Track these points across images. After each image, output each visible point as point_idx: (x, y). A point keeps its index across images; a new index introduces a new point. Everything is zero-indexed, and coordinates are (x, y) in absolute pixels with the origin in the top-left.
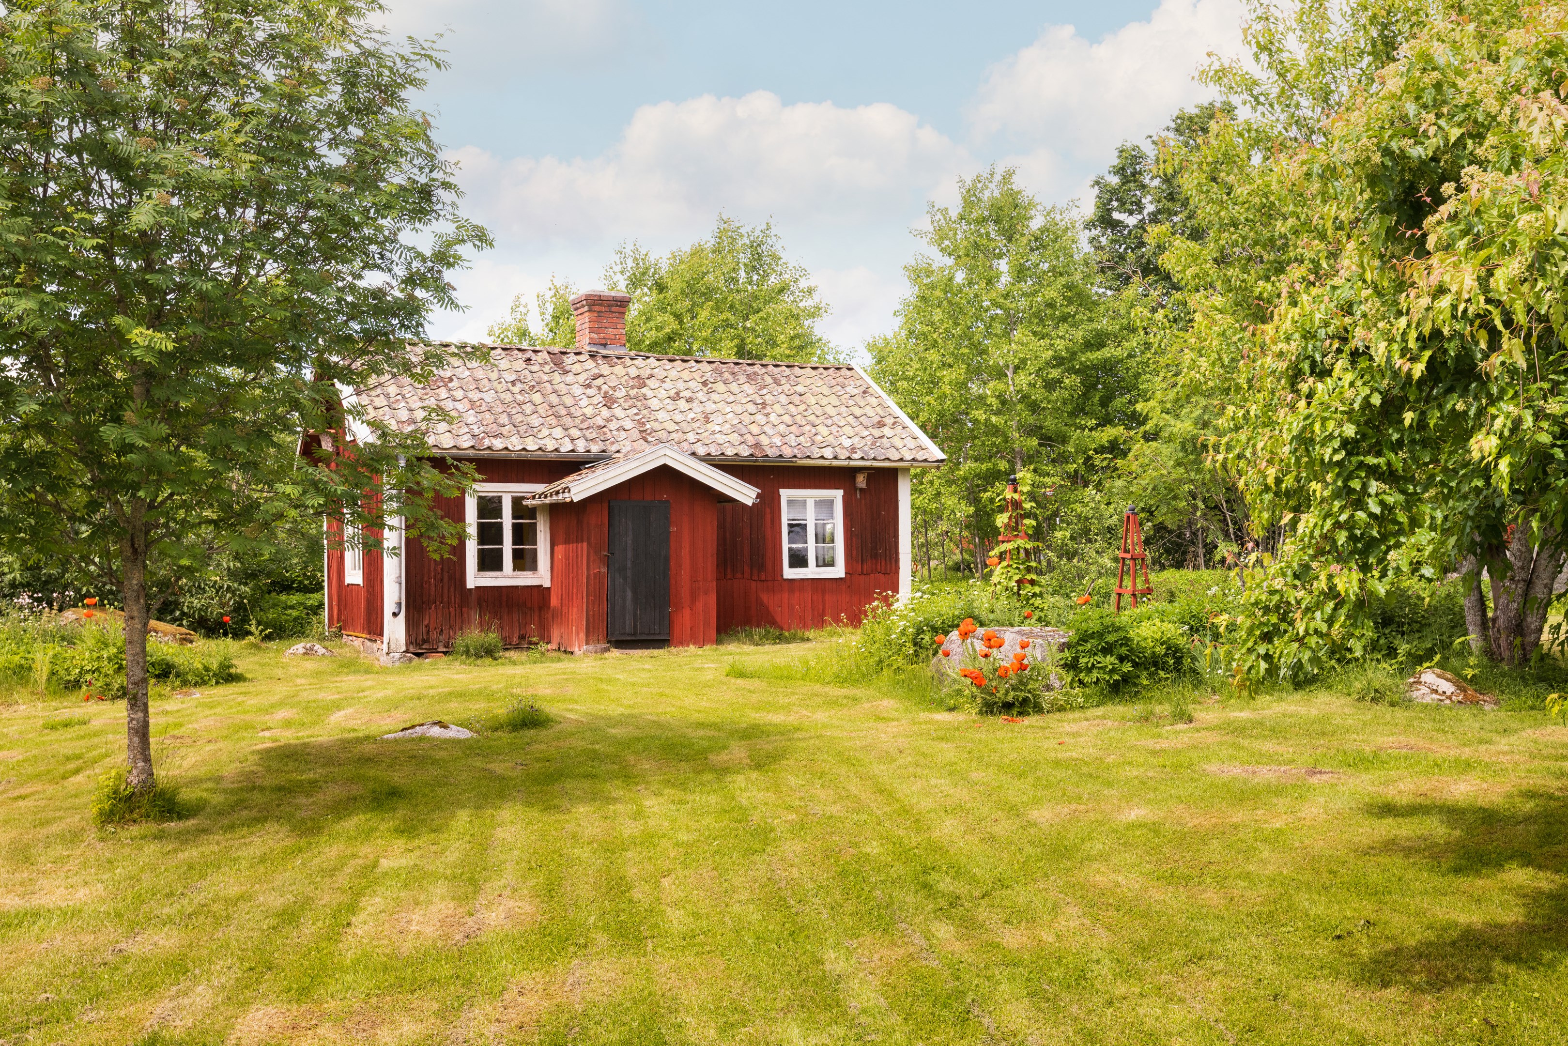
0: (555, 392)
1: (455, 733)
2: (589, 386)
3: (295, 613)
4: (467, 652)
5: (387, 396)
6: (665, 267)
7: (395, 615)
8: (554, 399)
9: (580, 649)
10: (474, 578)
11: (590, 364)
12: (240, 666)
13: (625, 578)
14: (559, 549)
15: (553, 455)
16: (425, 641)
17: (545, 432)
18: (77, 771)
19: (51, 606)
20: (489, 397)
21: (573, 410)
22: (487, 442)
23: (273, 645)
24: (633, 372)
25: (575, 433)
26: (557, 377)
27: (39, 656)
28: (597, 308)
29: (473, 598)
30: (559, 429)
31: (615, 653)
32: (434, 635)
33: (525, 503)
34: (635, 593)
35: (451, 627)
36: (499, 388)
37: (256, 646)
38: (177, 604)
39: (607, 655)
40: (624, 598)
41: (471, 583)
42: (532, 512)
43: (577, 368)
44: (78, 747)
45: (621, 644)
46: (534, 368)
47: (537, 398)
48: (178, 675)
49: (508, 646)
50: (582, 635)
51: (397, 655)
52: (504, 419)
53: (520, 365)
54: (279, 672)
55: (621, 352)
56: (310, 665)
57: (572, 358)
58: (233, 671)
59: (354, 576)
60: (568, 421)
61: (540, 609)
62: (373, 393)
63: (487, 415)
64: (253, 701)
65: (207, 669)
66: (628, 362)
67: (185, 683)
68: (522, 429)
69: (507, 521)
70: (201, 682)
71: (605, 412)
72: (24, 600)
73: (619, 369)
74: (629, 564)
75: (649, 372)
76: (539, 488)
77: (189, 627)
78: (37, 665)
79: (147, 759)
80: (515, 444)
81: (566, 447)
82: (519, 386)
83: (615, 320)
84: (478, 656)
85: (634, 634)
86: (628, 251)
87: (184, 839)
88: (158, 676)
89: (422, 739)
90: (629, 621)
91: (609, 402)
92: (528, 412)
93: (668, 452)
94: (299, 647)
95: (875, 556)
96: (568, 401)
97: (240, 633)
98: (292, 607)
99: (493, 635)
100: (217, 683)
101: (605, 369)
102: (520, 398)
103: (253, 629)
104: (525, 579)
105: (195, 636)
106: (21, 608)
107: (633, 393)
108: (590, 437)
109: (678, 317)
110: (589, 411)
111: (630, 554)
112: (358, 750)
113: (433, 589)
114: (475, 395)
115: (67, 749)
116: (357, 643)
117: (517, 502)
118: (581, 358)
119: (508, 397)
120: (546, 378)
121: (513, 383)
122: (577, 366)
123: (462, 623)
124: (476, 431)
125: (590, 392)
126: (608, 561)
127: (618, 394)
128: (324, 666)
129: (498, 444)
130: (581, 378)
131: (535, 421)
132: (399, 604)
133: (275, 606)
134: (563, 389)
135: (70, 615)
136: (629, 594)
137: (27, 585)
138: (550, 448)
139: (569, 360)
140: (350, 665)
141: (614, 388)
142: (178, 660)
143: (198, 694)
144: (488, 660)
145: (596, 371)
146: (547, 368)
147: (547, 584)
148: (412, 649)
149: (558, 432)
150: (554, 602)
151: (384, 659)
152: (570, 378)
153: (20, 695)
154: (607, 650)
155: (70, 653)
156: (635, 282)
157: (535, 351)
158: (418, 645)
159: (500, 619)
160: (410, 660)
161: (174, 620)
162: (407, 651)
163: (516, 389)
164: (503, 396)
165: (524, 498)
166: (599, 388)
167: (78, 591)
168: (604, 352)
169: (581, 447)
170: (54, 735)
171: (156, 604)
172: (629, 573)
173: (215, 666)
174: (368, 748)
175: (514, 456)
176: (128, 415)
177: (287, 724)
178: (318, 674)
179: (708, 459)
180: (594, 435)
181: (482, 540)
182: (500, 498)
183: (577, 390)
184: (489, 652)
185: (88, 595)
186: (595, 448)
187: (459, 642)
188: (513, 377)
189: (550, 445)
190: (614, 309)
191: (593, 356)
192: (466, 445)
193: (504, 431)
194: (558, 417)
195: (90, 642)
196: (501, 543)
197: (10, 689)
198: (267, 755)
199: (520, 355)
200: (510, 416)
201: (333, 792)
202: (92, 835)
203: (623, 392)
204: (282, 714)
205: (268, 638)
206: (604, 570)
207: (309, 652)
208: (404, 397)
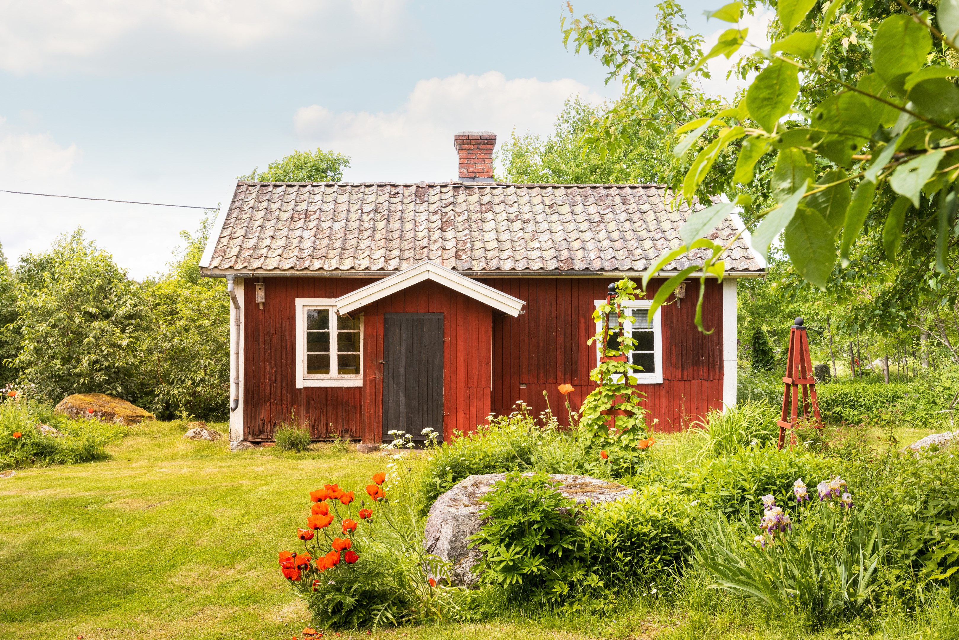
0: (402, 219)
2: (436, 213)
7: (232, 409)
8: (397, 225)
10: (303, 380)
11: (449, 196)
13: (399, 384)
16: (261, 432)
17: (367, 253)
21: (408, 234)
22: (307, 264)
28: (466, 147)
29: (303, 398)
30: (383, 251)
32: (268, 428)
34: (407, 396)
35: (284, 421)
36: (354, 217)
40: (398, 402)
41: (300, 384)
43: (436, 198)
47: (382, 224)
49: (315, 439)
51: (236, 443)
53: (385, 198)
60: (396, 243)
61: (353, 407)
68: (349, 252)
69: (333, 330)
71: (437, 235)
73: (474, 198)
74: (403, 372)
75: (501, 199)
80: (332, 265)
81: (378, 266)
82: (372, 215)
83: (483, 156)
86: (572, 103)
90: (402, 423)
91: (446, 225)
93: (430, 268)
94: (192, 431)
95: (696, 363)
99: (304, 430)
100: (77, 462)
101: (461, 198)
104: (348, 381)
107: (475, 217)
110: (422, 234)
111: (403, 362)
113: (268, 387)
119: (355, 225)
120: (401, 208)
121: (369, 213)
125: (434, 218)
126: (384, 369)
127: (460, 219)
129: (317, 265)
130: (433, 207)
132: (237, 401)
136: (402, 398)
144: (293, 453)
146: (407, 200)
147: (360, 386)
148: (250, 438)
149: (380, 253)
151: (229, 445)
158: (254, 435)
160: (247, 447)
162: (245, 440)
163: (368, 218)
164: (352, 224)
166: (445, 214)
169: (392, 265)
172: (402, 379)
175: (326, 274)
179: (469, 273)
181: (311, 347)
182: (328, 311)
183: (423, 217)
188: (371, 208)
190: (481, 146)
191: (456, 188)
192: (287, 267)
196: (328, 349)
199: (391, 189)
203: (465, 218)
206: (379, 376)
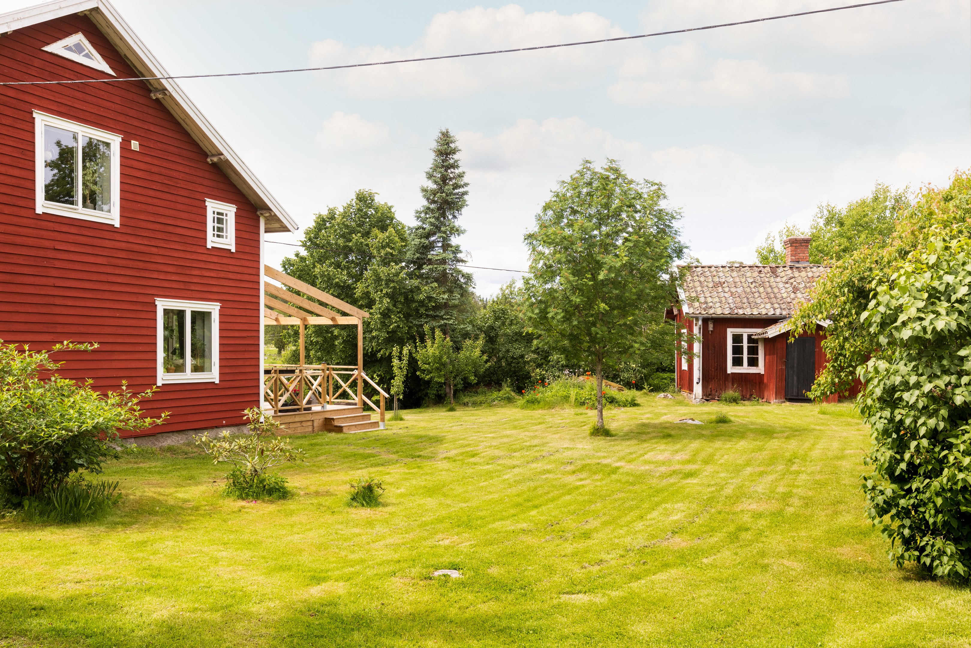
0: (770, 286)
1: (697, 422)
2: (787, 283)
3: (666, 381)
4: (726, 400)
5: (696, 292)
6: (844, 213)
7: (697, 383)
8: (769, 290)
9: (773, 401)
10: (731, 369)
11: (790, 272)
12: (638, 401)
13: (793, 371)
14: (767, 357)
15: (764, 316)
16: (710, 395)
17: (763, 306)
18: (584, 425)
19: (575, 374)
20: (740, 290)
21: (777, 295)
22: (736, 311)
23: (653, 394)
24: (810, 274)
25: (776, 306)
26: (772, 279)
27: (572, 392)
28: (794, 245)
29: (730, 378)
30: (769, 304)
31: (788, 403)
32: (713, 392)
33: (753, 337)
34: (798, 378)
35: (721, 390)
36: (745, 286)
37: (645, 393)
38: (619, 376)
39: (783, 404)
40: (793, 380)
41: (729, 371)
42: (756, 341)
43: (783, 274)
44: (585, 420)
45: (791, 400)
46: (762, 275)
47: (761, 290)
48: (617, 402)
49: (744, 398)
50: (774, 395)
51: (699, 400)
52: (745, 300)
53: (756, 274)
54: (653, 404)
55: (806, 264)
56: (665, 402)
57: (781, 269)
58: (636, 402)
59: (685, 367)
60: (774, 300)
61: (760, 383)
62: (691, 291)
63: (738, 299)
64: (640, 412)
65: (627, 401)
66: (809, 269)
67: (619, 405)
68: (752, 305)
69: (745, 344)
70: (625, 406)
71: (793, 296)
72: (567, 372)
73: (803, 274)
74: (795, 365)
75: (818, 274)
76: (759, 330)
77: (623, 385)
78: (571, 396)
79: (602, 419)
80: (748, 312)
81: (771, 312)
82: (754, 284)
83: (805, 249)
84: (730, 402)
85: (798, 396)
87: (610, 441)
88: (610, 402)
89: (686, 423)
90: (795, 390)
91: (795, 290)
92: (756, 296)
94: (662, 395)
96: (776, 290)
97: (639, 387)
98: (665, 379)
99: (737, 394)
100: (630, 406)
101: (796, 274)
102: (753, 290)
103: (646, 387)
104: (753, 370)
105: (625, 389)
106: (566, 375)
107: (808, 285)
108: (783, 307)
109: (849, 239)
110: (785, 295)
111: (796, 361)
112: (663, 426)
113: (713, 372)
114: (733, 290)
115: (582, 420)
116: (685, 394)
117: (749, 337)
118: (785, 269)
119: (748, 290)
120: (767, 280)
121: (752, 283)
122: (783, 273)
123: (724, 388)
124: (732, 306)
125: (787, 286)
126: (786, 364)
127: (801, 286)
128: (671, 402)
129: (741, 312)
130: (784, 279)
131: (759, 301)
132: (699, 379)
133: (658, 378)
134: (774, 285)
135: (581, 378)
136: (795, 378)
137: (567, 366)
138: (764, 313)
139: (779, 270)
140: (680, 403)
141: (799, 283)
142: (617, 397)
143: (623, 409)
144: (734, 404)
145: (792, 275)
146: (768, 275)
147: (762, 372)
148: (704, 398)
149: (768, 306)
150: (765, 381)
151: (694, 401)
152: (778, 279)
153: (566, 406)
154: (784, 402)
155: (582, 392)
156: (828, 222)
157: (764, 267)
158: (707, 396)
159: (742, 387)
160: (704, 402)
161: (617, 382)
162: (702, 398)
163: (752, 286)
164: (746, 289)
165: (752, 335)
166: (792, 283)
167: (584, 369)
168: (797, 265)
169: (778, 312)
170: (578, 417)
171: (611, 375)
172: (795, 369)
173: (629, 400)
174: (668, 425)
175: (747, 317)
176: (598, 325)
177: (648, 418)
178: (667, 405)
180: (785, 307)
181: (734, 353)
182: (742, 335)
183: (781, 285)
184: (735, 401)
185: (587, 371)
186: (784, 313)
187: (723, 395)
188: (752, 280)
189: (764, 312)
191: (791, 268)
192: (727, 313)
193: (744, 306)
194: (769, 298)
195: (588, 388)
196: (742, 354)
197: (563, 404)
198: (638, 425)
199: (756, 269)
200: (748, 299)
201: (654, 434)
202: (588, 438)
203: (803, 285)
204: (647, 416)
205: (652, 391)
206: (784, 367)
207: (665, 397)
208: (703, 292)
